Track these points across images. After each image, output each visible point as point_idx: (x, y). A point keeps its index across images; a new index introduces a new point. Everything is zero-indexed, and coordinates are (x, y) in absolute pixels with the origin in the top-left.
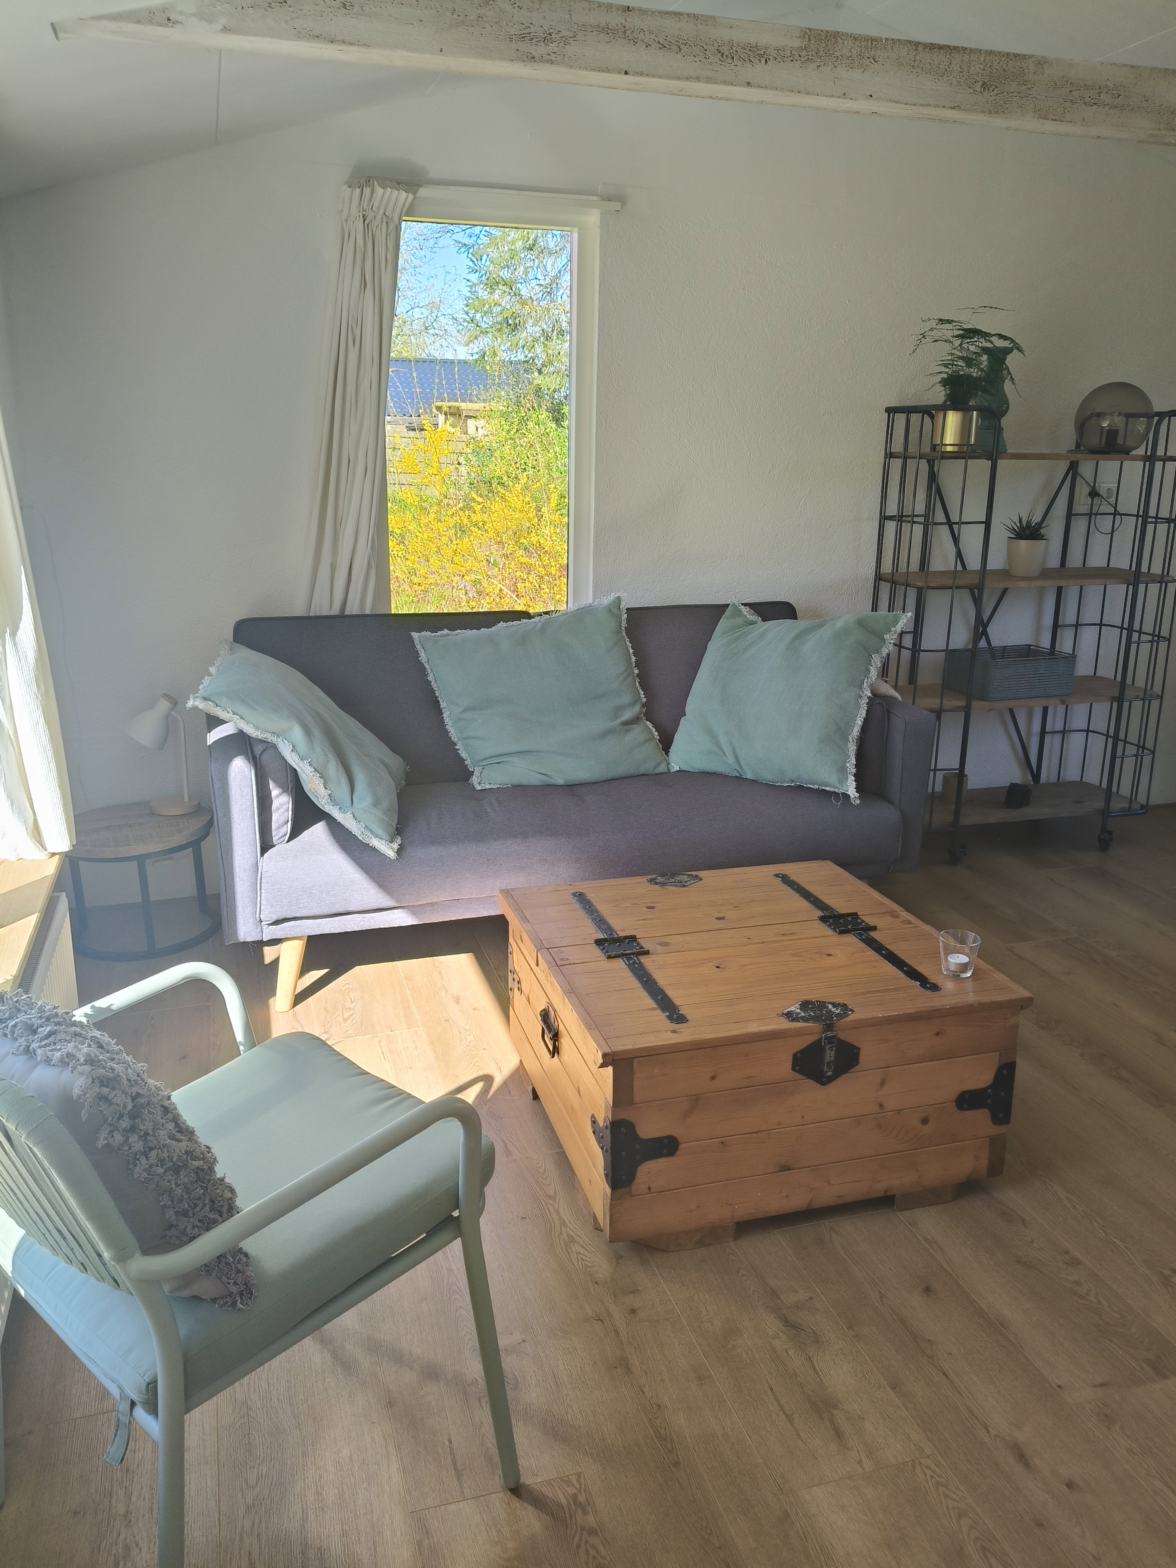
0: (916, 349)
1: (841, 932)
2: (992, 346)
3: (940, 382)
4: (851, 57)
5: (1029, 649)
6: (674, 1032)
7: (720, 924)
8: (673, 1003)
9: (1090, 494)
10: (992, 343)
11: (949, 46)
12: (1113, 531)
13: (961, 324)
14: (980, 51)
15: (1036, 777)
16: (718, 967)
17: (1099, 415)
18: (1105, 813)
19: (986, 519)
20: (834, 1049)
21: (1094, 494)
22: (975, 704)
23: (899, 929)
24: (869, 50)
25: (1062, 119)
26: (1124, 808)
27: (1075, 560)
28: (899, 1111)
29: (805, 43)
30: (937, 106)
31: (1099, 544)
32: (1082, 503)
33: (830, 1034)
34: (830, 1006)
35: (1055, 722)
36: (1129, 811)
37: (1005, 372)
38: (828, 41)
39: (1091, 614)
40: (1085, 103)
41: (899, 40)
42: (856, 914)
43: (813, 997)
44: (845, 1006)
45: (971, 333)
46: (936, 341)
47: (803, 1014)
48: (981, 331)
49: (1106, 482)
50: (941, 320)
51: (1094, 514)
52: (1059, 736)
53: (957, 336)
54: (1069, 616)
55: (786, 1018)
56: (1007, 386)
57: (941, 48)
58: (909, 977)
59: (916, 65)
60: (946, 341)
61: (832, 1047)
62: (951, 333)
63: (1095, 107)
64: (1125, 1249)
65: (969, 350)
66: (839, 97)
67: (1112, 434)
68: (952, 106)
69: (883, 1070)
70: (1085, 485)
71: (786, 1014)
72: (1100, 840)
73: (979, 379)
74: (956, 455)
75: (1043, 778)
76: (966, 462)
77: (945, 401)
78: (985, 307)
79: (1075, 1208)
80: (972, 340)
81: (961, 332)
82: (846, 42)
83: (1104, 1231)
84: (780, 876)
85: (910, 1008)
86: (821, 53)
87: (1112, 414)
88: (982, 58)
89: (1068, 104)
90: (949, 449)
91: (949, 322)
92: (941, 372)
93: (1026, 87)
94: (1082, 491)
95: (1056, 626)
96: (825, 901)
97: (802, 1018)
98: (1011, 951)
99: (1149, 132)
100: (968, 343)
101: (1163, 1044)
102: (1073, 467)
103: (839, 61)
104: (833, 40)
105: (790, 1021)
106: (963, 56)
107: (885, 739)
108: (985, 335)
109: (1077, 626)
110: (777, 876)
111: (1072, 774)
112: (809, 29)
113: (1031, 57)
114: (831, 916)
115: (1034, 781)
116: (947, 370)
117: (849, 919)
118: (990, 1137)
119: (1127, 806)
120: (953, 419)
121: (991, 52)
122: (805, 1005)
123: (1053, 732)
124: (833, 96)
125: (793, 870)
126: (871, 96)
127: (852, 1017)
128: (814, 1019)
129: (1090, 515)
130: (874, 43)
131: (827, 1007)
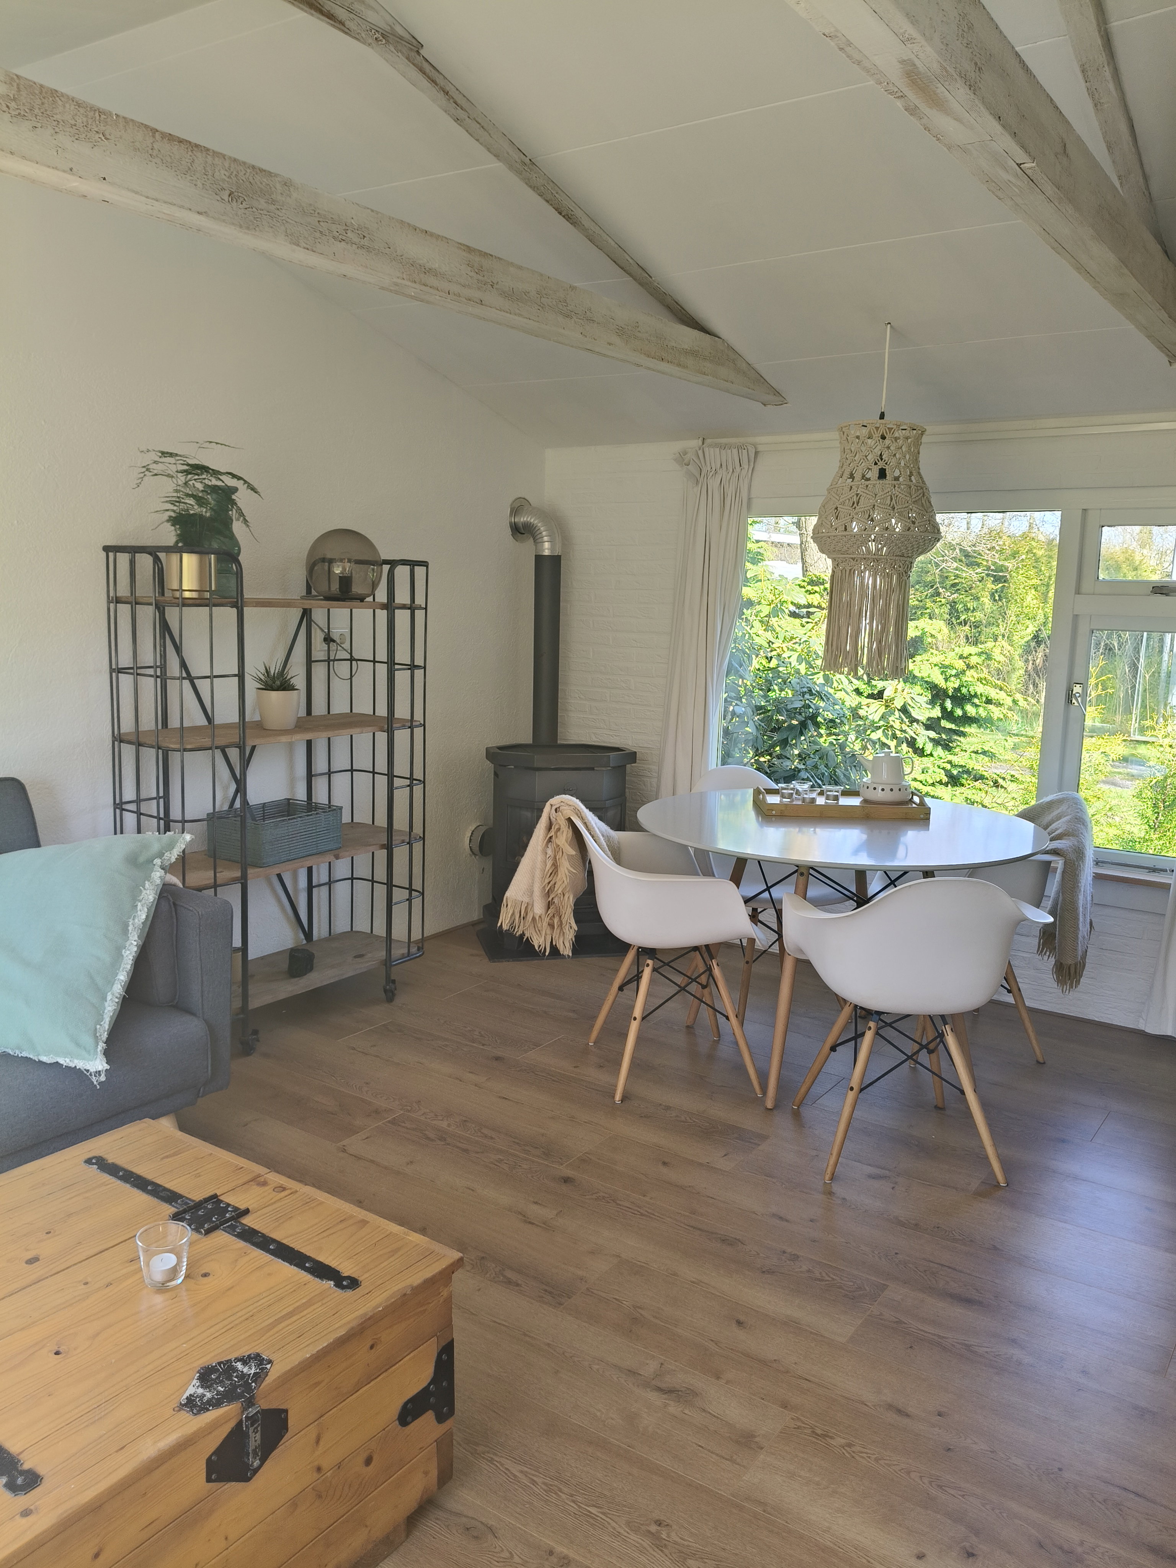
0: (140, 483)
1: (208, 1232)
2: (223, 484)
3: (168, 521)
4: (75, 125)
5: (289, 804)
6: (26, 1513)
7: (37, 1270)
8: (9, 1453)
9: (325, 640)
10: (223, 482)
11: (190, 142)
12: (351, 676)
13: (185, 459)
14: (224, 156)
15: (308, 935)
16: (57, 1353)
17: (331, 561)
18: (388, 963)
19: (239, 671)
20: (259, 1429)
21: (328, 639)
22: (251, 872)
23: (275, 1202)
24: (98, 122)
25: (314, 249)
26: (403, 954)
27: (319, 708)
28: (339, 1466)
29: (13, 92)
30: (182, 207)
31: (340, 688)
32: (319, 650)
33: (252, 1411)
34: (239, 1366)
35: (320, 876)
36: (408, 956)
37: (233, 513)
38: (44, 98)
39: (341, 761)
40: (334, 237)
41: (132, 120)
42: (215, 1196)
43: (210, 1358)
44: (258, 1359)
45: (199, 469)
46: (156, 475)
47: (209, 1395)
48: (208, 468)
49: (339, 629)
50: (163, 453)
51: (332, 660)
52: (326, 888)
53: (182, 472)
54: (320, 765)
55: (187, 1412)
56: (237, 527)
57: (181, 142)
58: (317, 1277)
59: (154, 154)
60: (169, 476)
61: (257, 1428)
62: (174, 468)
63: (343, 243)
64: (604, 1517)
65: (194, 487)
66: (64, 171)
67: (345, 581)
68: (200, 211)
69: (316, 1423)
70: (318, 630)
71: (185, 1405)
72: (385, 991)
73: (211, 519)
74: (198, 602)
75: (315, 935)
76: (211, 610)
77: (177, 542)
78: (211, 442)
79: (534, 1482)
80: (200, 477)
81: (186, 467)
82: (67, 106)
83: (574, 1502)
84: (94, 1161)
85: (339, 1328)
86: (37, 111)
87: (341, 560)
88: (227, 165)
89: (318, 235)
90: (187, 595)
91: (171, 455)
92: (167, 510)
93: (275, 207)
94: (318, 637)
95: (310, 776)
96: (167, 1186)
97: (209, 1402)
98: (344, 1151)
99: (395, 280)
100: (195, 480)
101: (530, 1223)
102: (306, 614)
103: (60, 126)
104: (51, 99)
105: (196, 1414)
106: (206, 157)
107: (174, 939)
108: (216, 473)
109: (330, 773)
110: (89, 1161)
111: (342, 925)
112: (17, 76)
113: (276, 175)
114: (185, 1209)
115: (306, 939)
116: (175, 508)
117: (209, 1207)
118: (436, 1441)
119: (405, 951)
120: (190, 561)
121: (235, 160)
122: (206, 1376)
123: (319, 885)
124: (56, 168)
125: (103, 1145)
126: (104, 179)
127: (275, 1372)
128: (228, 1396)
129: (328, 661)
130: (103, 116)
131: (237, 1370)
